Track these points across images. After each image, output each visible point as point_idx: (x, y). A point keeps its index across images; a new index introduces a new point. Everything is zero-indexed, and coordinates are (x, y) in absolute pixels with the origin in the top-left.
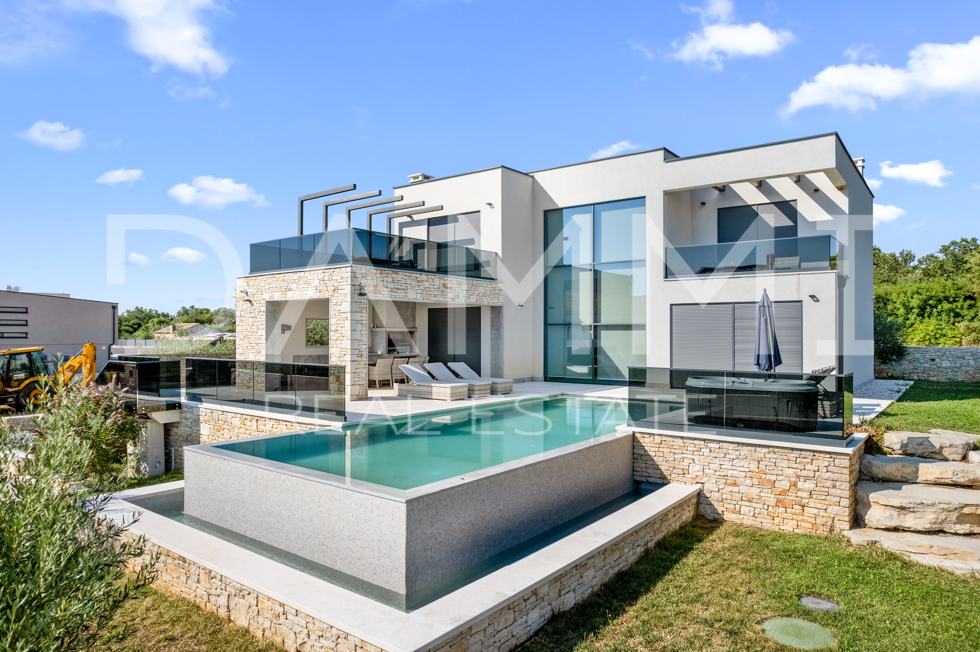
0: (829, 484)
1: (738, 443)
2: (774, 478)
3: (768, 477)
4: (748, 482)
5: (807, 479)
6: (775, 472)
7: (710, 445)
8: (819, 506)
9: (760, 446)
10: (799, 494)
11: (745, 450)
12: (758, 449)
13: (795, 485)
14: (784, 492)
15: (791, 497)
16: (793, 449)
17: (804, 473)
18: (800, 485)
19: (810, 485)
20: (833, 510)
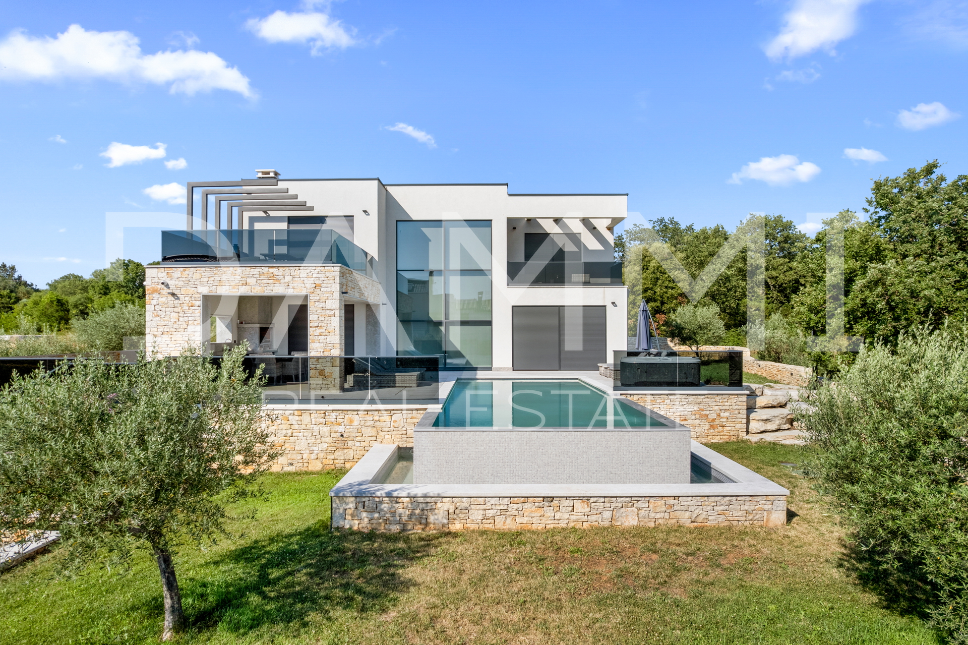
0: (736, 412)
1: (687, 395)
2: (708, 413)
3: (704, 412)
4: (693, 417)
5: (725, 410)
6: (709, 409)
7: (670, 397)
8: (732, 425)
9: (700, 395)
10: (722, 420)
11: (691, 398)
12: (699, 397)
13: (719, 415)
14: (714, 420)
15: (717, 422)
16: (718, 395)
17: (724, 408)
18: (722, 415)
19: (727, 414)
20: (738, 426)
